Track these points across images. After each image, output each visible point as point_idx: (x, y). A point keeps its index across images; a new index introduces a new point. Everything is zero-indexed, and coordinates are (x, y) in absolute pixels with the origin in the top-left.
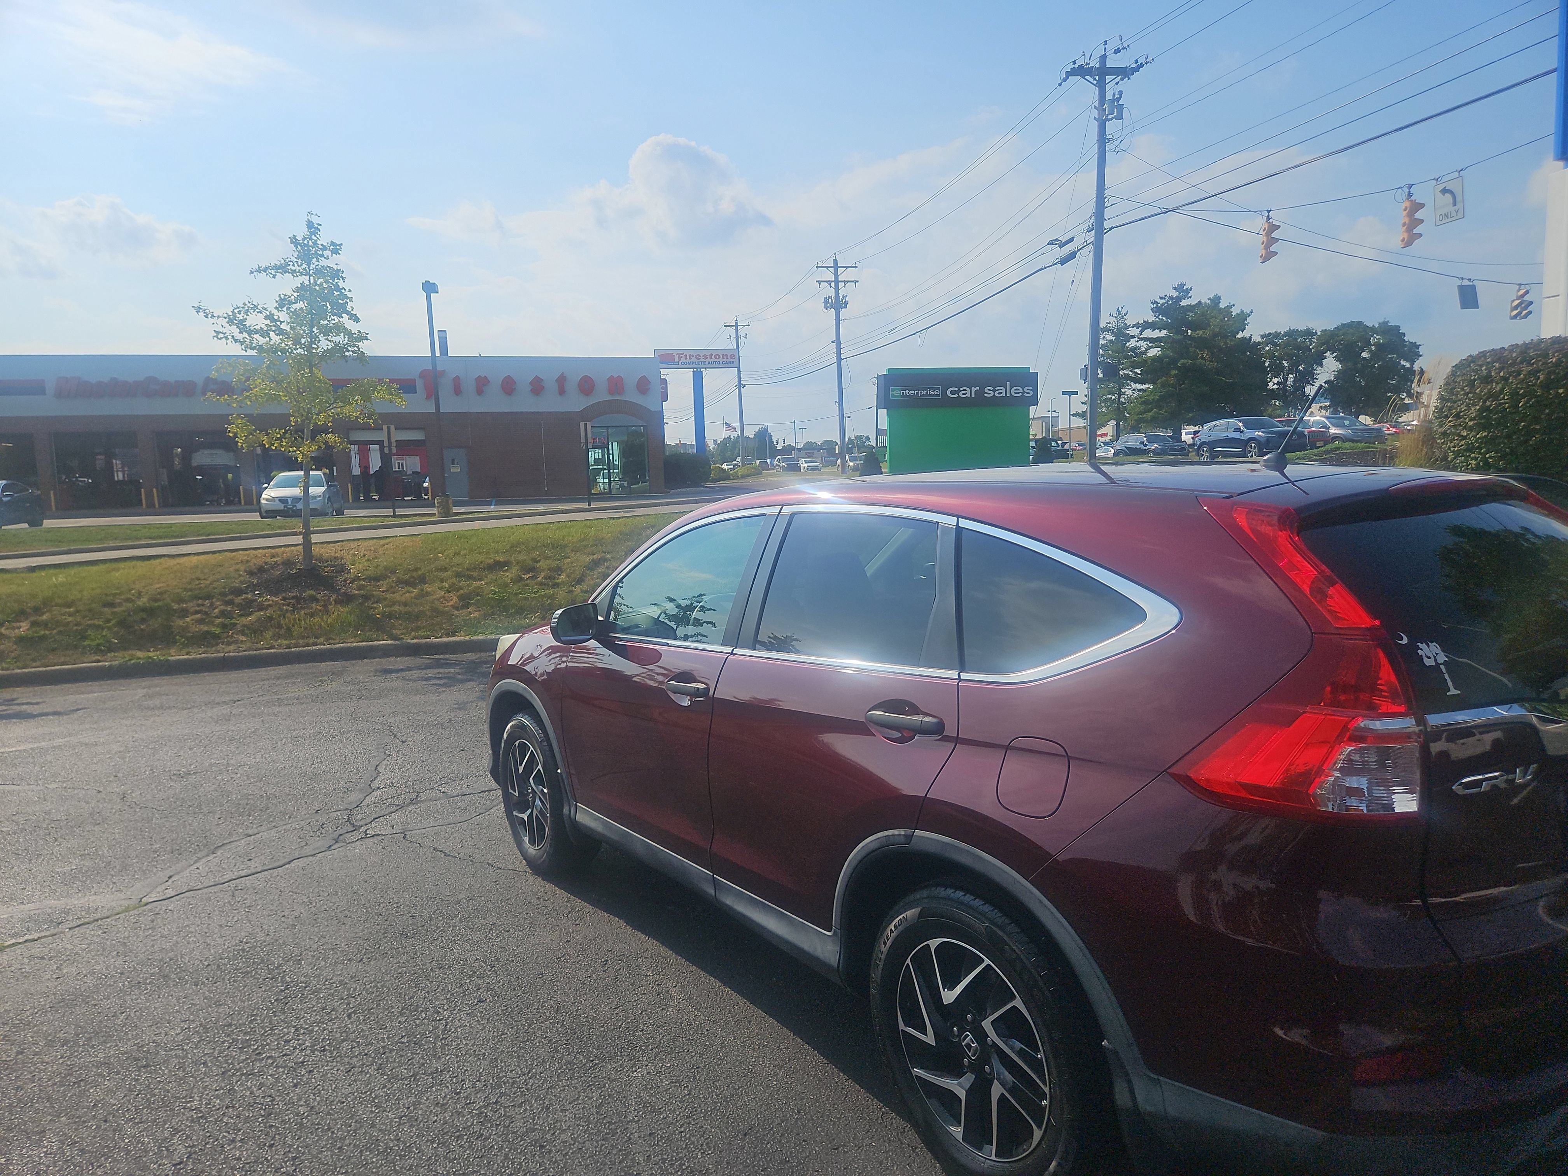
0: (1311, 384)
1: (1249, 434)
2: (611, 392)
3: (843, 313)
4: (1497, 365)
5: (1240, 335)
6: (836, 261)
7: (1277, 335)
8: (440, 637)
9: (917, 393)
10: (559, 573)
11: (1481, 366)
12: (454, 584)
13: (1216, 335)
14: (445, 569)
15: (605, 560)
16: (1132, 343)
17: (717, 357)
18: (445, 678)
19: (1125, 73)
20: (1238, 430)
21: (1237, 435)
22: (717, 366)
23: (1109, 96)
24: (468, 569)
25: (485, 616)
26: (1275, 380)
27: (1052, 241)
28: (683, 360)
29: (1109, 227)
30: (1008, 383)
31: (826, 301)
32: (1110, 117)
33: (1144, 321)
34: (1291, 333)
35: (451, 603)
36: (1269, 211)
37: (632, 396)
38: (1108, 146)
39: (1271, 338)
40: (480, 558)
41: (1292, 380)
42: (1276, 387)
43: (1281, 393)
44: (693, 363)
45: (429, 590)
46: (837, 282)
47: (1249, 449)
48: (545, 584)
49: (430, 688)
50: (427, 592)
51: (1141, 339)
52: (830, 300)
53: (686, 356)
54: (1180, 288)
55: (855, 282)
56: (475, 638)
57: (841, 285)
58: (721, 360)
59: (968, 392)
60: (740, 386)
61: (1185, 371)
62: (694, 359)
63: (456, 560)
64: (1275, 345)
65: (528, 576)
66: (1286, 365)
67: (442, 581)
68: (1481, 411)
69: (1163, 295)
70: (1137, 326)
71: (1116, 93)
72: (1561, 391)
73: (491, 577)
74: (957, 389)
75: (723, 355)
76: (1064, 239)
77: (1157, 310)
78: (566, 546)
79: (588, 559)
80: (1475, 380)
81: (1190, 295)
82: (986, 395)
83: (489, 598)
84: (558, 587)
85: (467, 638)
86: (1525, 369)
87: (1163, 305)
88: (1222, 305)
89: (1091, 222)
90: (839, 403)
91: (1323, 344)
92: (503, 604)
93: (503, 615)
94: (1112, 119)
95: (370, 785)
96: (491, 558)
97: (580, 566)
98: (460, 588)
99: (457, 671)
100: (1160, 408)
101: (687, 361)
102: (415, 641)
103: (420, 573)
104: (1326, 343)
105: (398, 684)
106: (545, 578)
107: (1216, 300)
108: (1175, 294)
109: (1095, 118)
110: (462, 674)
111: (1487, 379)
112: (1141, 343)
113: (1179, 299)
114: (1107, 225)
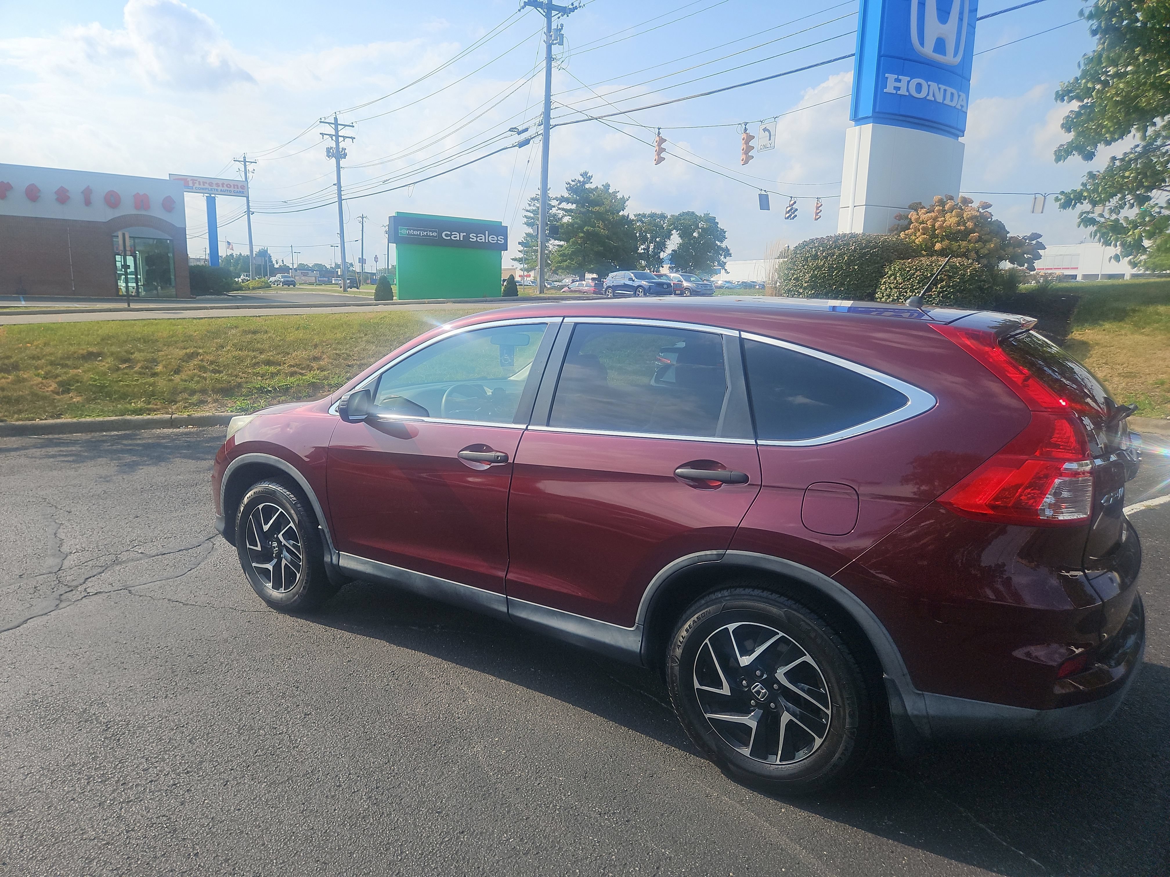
0: (664, 252)
1: (637, 283)
2: (137, 207)
3: (343, 162)
4: (821, 249)
5: (621, 213)
6: (336, 119)
7: (644, 216)
8: (46, 419)
9: (420, 233)
10: (155, 364)
11: (812, 248)
12: (50, 371)
13: (607, 211)
14: (39, 358)
15: (198, 354)
16: (554, 211)
17: (229, 186)
18: (71, 455)
19: (564, 11)
20: (631, 279)
21: (630, 283)
22: (229, 193)
23: (554, 26)
24: (61, 358)
25: (89, 400)
26: (643, 247)
27: (512, 128)
28: (197, 185)
29: (554, 124)
30: (487, 232)
31: (328, 150)
32: (555, 42)
33: (562, 196)
34: (653, 216)
35: (51, 388)
36: (659, 129)
37: (157, 212)
38: (553, 63)
39: (640, 217)
40: (72, 349)
41: (653, 247)
42: (643, 251)
43: (645, 256)
44: (206, 189)
45: (25, 376)
46: (337, 136)
47: (638, 293)
48: (144, 374)
49: (62, 465)
50: (23, 379)
51: (559, 209)
52: (331, 151)
53: (199, 182)
54: (584, 175)
55: (353, 138)
56: (83, 420)
57: (341, 139)
58: (232, 189)
59: (458, 236)
60: (249, 212)
61: (588, 234)
62: (207, 186)
63: (47, 350)
64: (643, 222)
65: (124, 366)
66: (649, 237)
67: (37, 368)
68: (812, 277)
69: (573, 179)
70: (556, 199)
71: (559, 25)
72: (856, 267)
73: (87, 366)
74: (449, 233)
75: (234, 185)
76: (520, 129)
77: (570, 189)
78: (157, 341)
79: (182, 353)
80: (808, 257)
81: (591, 181)
82: (471, 239)
83: (90, 385)
84: (158, 376)
85: (75, 420)
86: (837, 252)
87: (574, 186)
88: (611, 191)
89: (541, 118)
90: (340, 234)
91: (671, 225)
92: (106, 390)
93: (107, 400)
94: (556, 44)
95: (59, 550)
96: (83, 349)
97: (176, 359)
98: (57, 376)
99: (80, 449)
100: (571, 259)
101: (200, 186)
102: (21, 423)
103: (12, 360)
104: (674, 224)
105: (23, 461)
106: (142, 368)
107: (607, 187)
108: (582, 179)
109: (544, 41)
110: (86, 451)
111: (815, 257)
112: (559, 211)
113: (584, 183)
114: (552, 122)
